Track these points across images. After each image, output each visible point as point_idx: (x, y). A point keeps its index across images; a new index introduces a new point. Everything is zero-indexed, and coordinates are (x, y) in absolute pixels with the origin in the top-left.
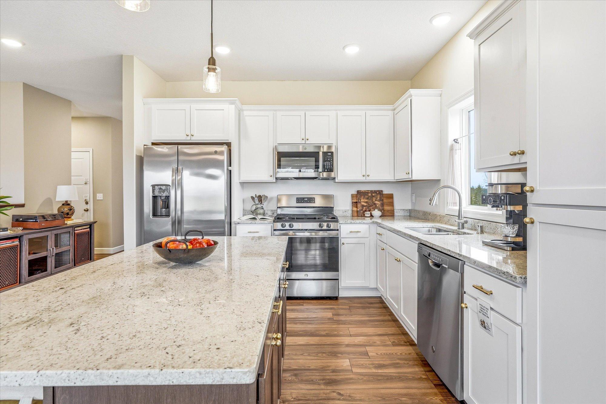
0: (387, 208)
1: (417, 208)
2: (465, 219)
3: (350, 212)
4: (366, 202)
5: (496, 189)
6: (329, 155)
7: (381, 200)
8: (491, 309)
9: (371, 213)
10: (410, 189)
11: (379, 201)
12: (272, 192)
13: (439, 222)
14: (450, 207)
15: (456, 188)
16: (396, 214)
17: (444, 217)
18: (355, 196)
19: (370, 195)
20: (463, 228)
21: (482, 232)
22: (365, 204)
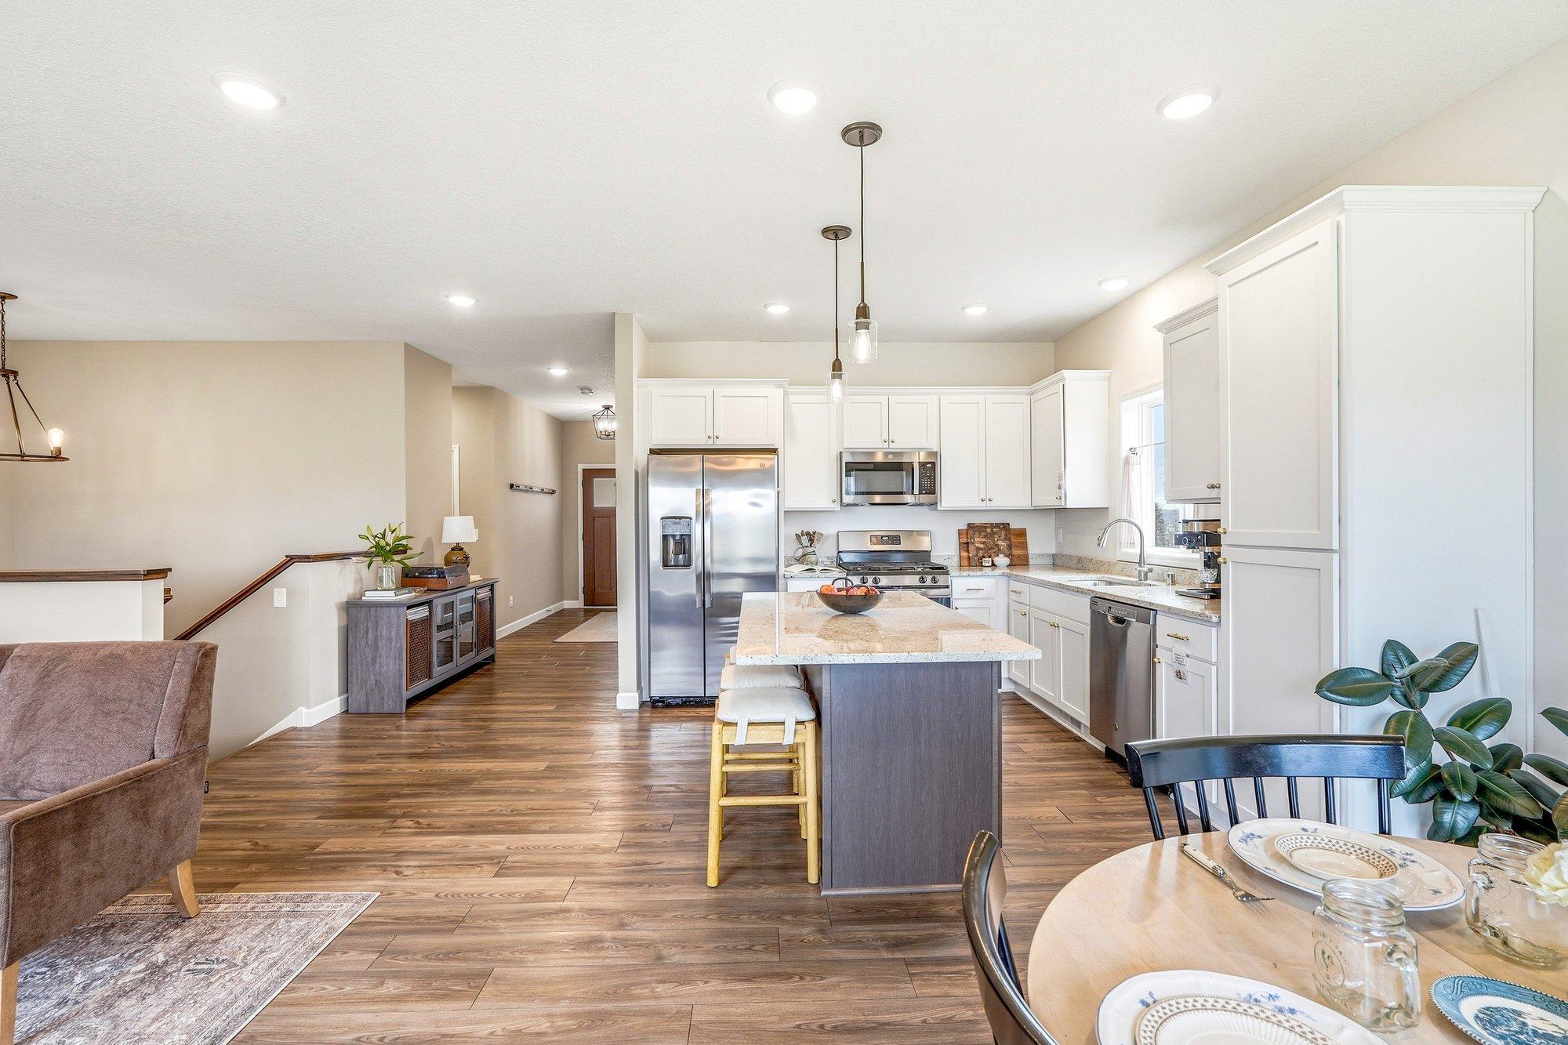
0: (1016, 552)
1: (1065, 551)
2: (1150, 567)
3: (957, 559)
4: (983, 543)
5: (1192, 526)
6: (929, 468)
7: (1007, 539)
8: (1188, 656)
9: (992, 561)
10: (1054, 521)
11: (1003, 540)
12: (827, 528)
13: (1108, 572)
14: (1124, 550)
15: (1133, 520)
16: (1031, 562)
17: (1115, 564)
18: (964, 532)
19: (989, 530)
20: (1146, 579)
21: (1173, 583)
22: (982, 546)
